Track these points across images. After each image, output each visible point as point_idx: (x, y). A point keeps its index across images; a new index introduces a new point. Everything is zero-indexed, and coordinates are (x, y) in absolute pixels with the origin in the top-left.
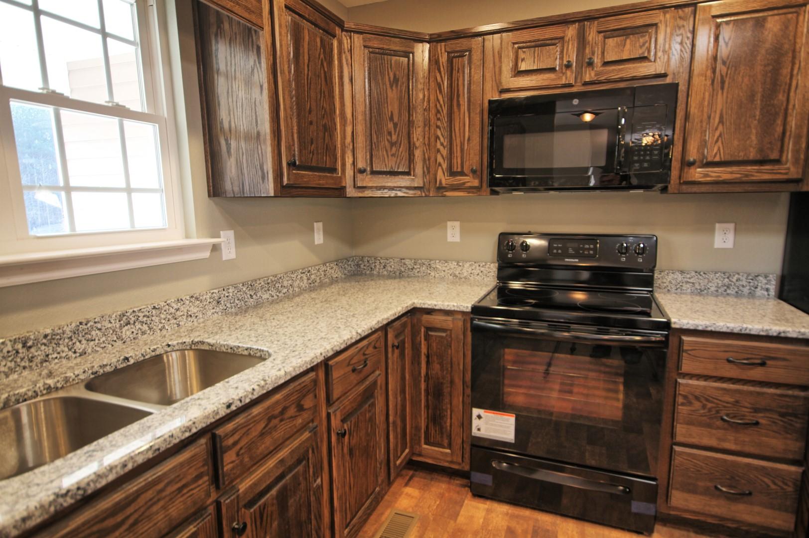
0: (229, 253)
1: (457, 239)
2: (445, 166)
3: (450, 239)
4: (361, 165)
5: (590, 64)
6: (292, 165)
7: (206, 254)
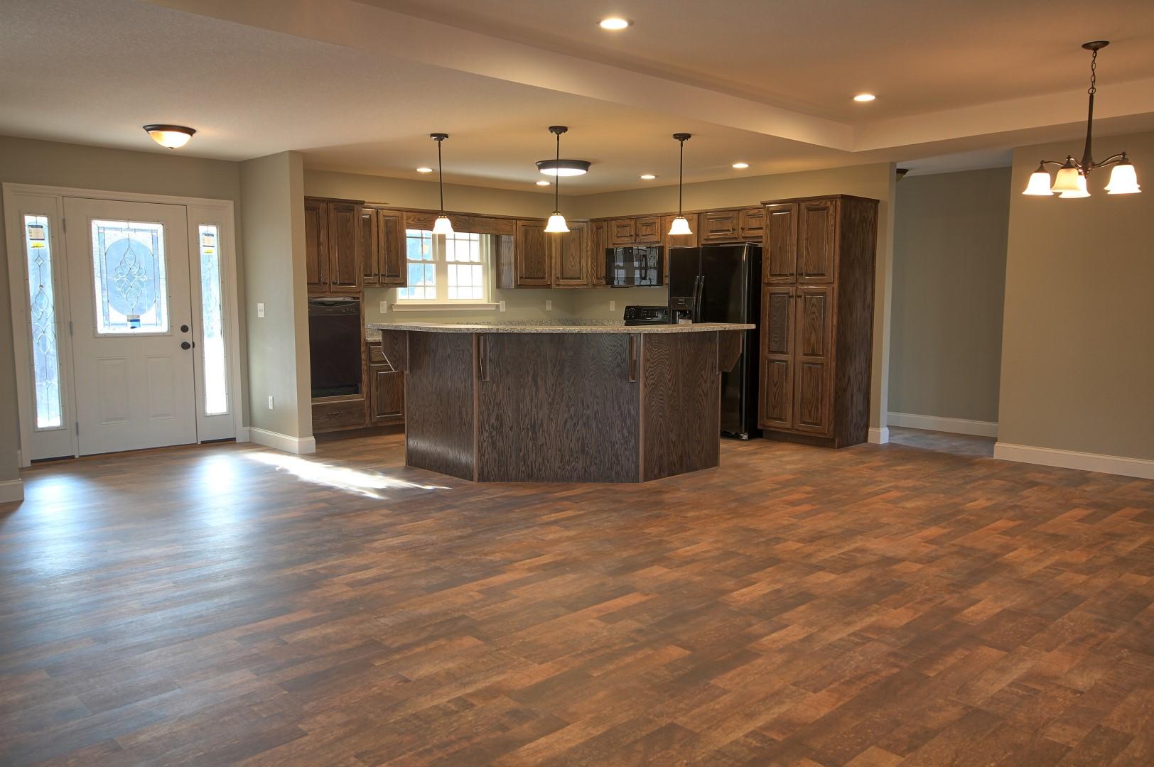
0: (503, 309)
1: (614, 310)
2: (595, 275)
3: (611, 310)
4: (558, 276)
5: (638, 235)
6: (521, 278)
7: (494, 309)
